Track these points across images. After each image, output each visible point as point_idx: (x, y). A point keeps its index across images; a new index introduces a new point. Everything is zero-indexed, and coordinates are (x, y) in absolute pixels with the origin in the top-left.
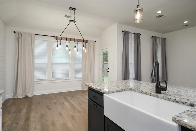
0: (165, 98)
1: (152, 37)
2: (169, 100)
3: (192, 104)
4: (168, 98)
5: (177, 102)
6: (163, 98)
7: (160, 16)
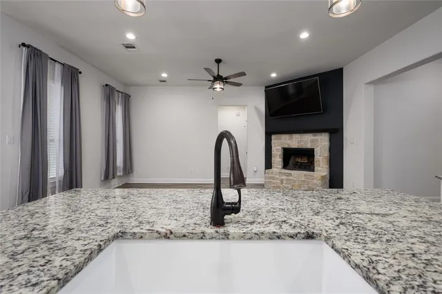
0: (248, 236)
1: (107, 85)
2: (260, 239)
3: (310, 234)
4: (256, 234)
5: (279, 237)
6: (243, 237)
7: (129, 46)
